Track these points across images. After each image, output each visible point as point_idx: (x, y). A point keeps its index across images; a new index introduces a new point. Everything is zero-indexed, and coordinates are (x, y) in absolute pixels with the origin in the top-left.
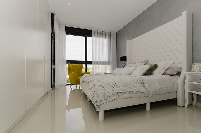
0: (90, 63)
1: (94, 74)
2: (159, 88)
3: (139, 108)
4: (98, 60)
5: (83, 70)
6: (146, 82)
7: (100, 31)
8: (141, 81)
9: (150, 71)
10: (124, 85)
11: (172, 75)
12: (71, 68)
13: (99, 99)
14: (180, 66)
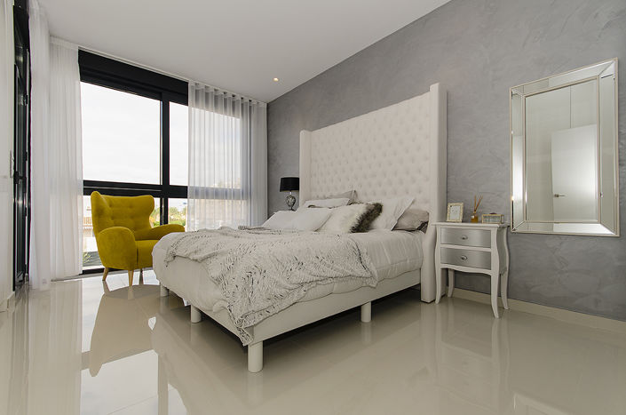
0: (181, 192)
1: (211, 231)
2: (390, 263)
3: (346, 320)
4: (200, 184)
5: (155, 219)
6: (365, 251)
7: (215, 90)
8: (355, 247)
9: (366, 221)
10: (317, 261)
11: (411, 231)
12: (108, 209)
13: (254, 307)
14: (425, 208)
